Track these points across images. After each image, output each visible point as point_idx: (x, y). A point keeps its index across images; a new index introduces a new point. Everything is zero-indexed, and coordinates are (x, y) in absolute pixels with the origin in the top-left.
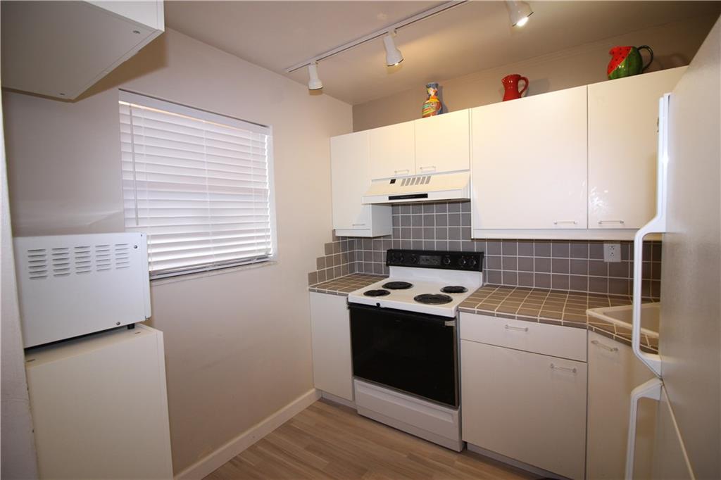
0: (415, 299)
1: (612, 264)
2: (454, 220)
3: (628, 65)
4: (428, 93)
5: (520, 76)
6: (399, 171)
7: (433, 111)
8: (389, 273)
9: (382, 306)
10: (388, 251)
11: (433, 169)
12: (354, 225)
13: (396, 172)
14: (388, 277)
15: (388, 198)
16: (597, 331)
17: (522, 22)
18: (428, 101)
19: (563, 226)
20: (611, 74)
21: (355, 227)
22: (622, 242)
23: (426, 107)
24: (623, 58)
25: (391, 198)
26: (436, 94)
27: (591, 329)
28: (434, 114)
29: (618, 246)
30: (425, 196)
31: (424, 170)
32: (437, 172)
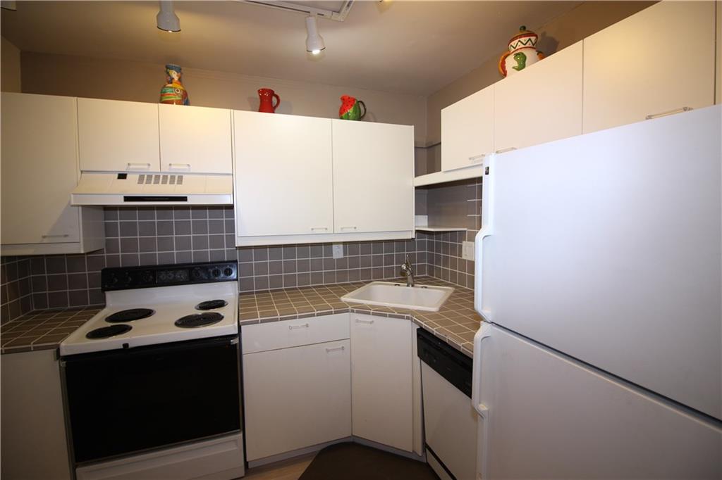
0: (177, 324)
1: (338, 260)
2: (217, 227)
3: (355, 112)
4: (169, 75)
5: (273, 92)
6: (134, 164)
7: (178, 98)
8: (105, 301)
9: (131, 346)
10: (102, 270)
11: (187, 167)
12: (44, 237)
13: (129, 164)
14: (104, 307)
15: (123, 199)
16: (357, 312)
17: (316, 52)
18: (170, 85)
19: (317, 232)
20: (343, 115)
21: (46, 241)
22: (345, 243)
23: (169, 91)
24: (352, 105)
25: (127, 199)
26: (180, 80)
27: (353, 311)
28: (179, 103)
29: (341, 246)
30: (184, 199)
31: (173, 167)
32: (192, 171)
